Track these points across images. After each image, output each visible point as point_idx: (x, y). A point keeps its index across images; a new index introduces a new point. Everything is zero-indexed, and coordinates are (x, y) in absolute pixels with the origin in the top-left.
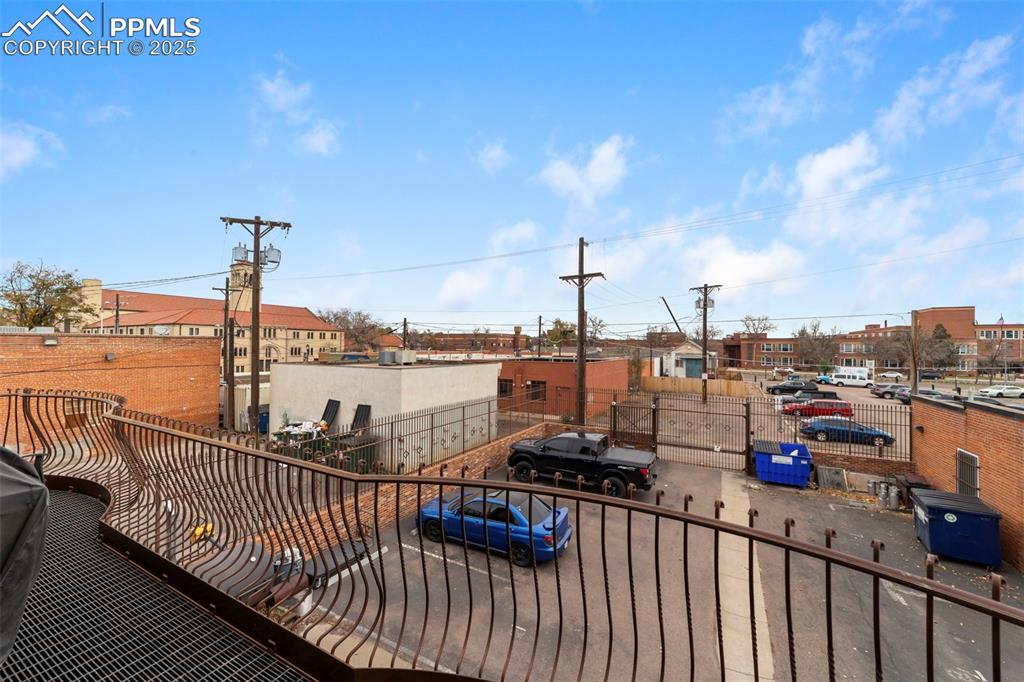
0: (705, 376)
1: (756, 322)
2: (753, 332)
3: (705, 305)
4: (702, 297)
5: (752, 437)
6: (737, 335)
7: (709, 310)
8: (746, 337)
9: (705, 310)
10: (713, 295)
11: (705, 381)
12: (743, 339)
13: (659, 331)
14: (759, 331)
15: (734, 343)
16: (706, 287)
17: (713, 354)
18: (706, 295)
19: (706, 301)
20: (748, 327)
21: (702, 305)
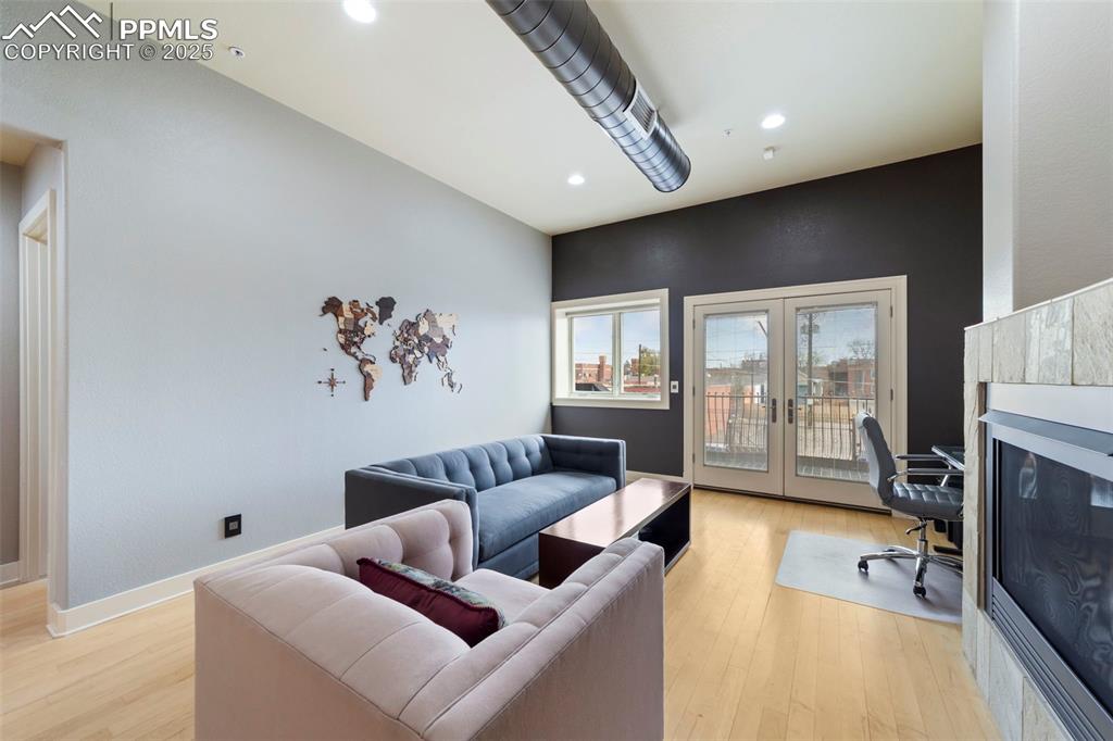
0: (810, 402)
1: (865, 348)
3: (810, 331)
4: (807, 323)
5: (858, 448)
6: (843, 362)
7: (814, 335)
8: (853, 363)
9: (810, 336)
11: (810, 406)
12: (851, 365)
13: (757, 358)
15: (840, 370)
17: (817, 381)
19: (810, 326)
20: (856, 352)
21: (807, 330)
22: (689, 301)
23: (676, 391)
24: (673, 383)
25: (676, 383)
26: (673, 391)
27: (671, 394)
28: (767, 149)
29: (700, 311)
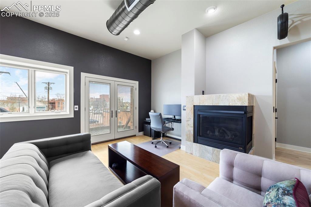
1: (61, 95)
2: (60, 98)
3: (48, 89)
4: (47, 86)
6: (54, 99)
7: (50, 90)
8: (57, 100)
9: (49, 90)
10: (51, 86)
12: (56, 101)
14: (62, 98)
15: (53, 102)
16: (49, 83)
18: (49, 85)
19: (49, 87)
20: (58, 97)
21: (47, 89)
22: (83, 75)
23: (77, 109)
24: (75, 106)
25: (77, 106)
26: (75, 110)
27: (75, 111)
28: (127, 38)
29: (88, 79)
